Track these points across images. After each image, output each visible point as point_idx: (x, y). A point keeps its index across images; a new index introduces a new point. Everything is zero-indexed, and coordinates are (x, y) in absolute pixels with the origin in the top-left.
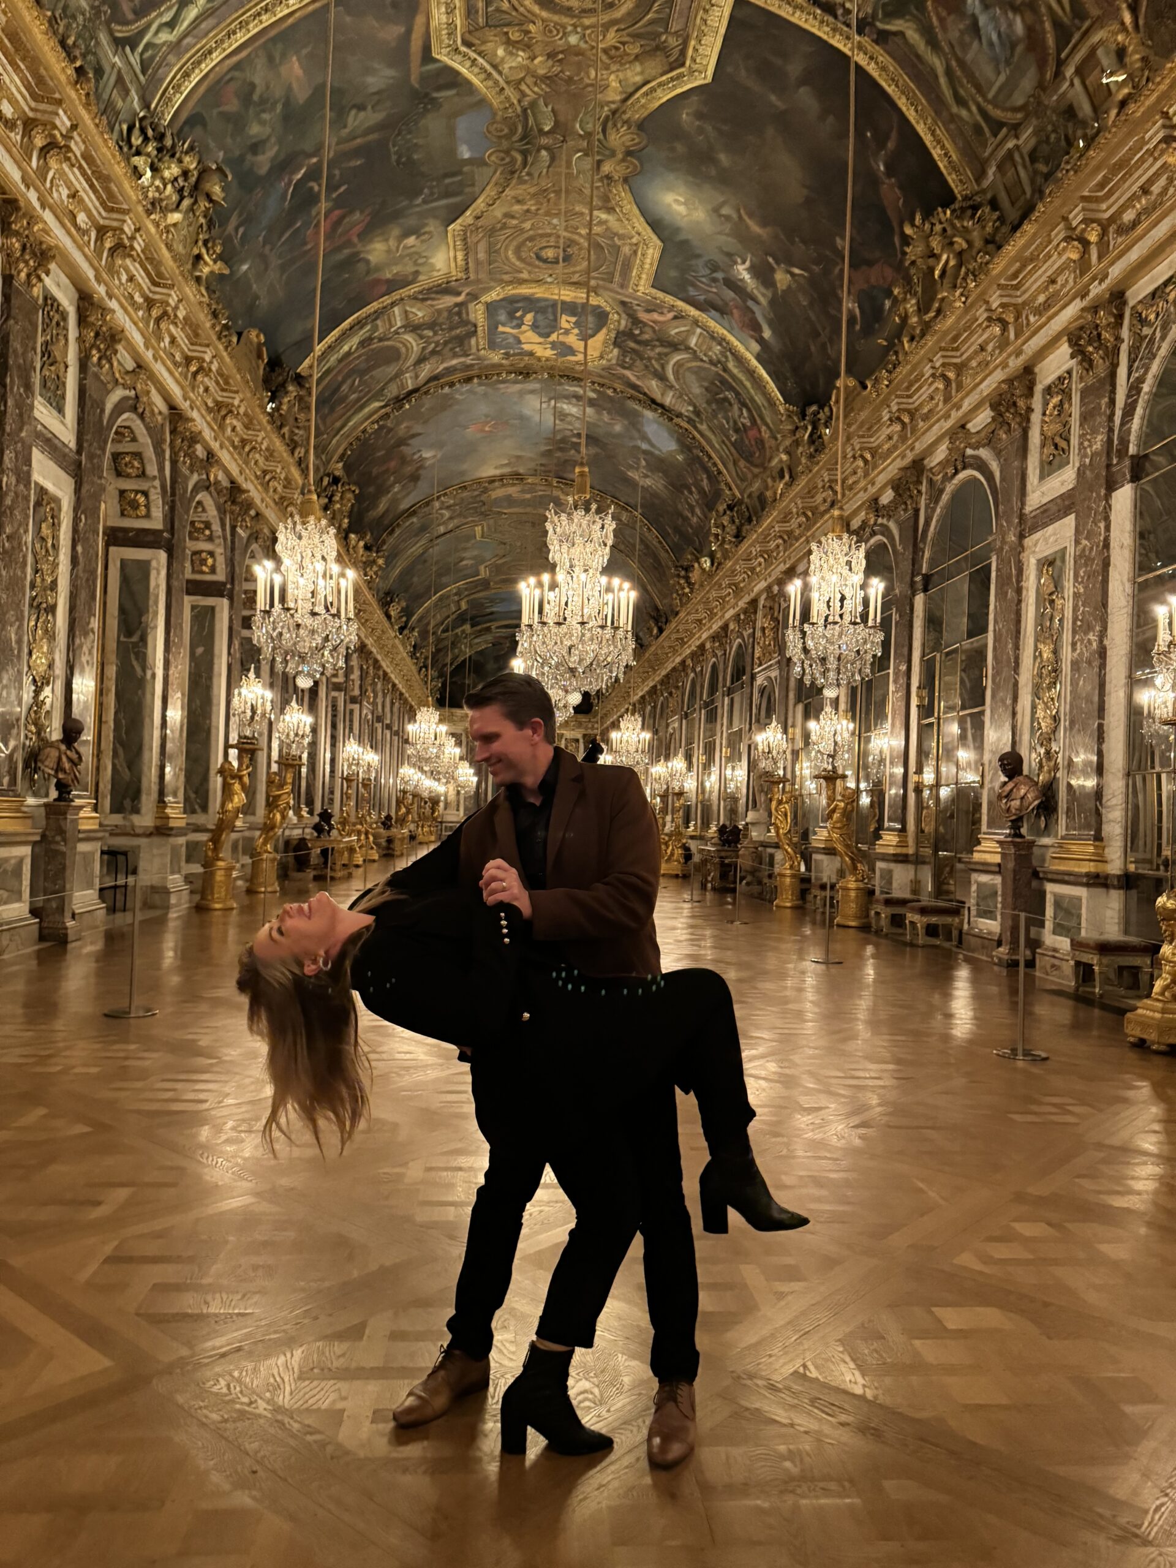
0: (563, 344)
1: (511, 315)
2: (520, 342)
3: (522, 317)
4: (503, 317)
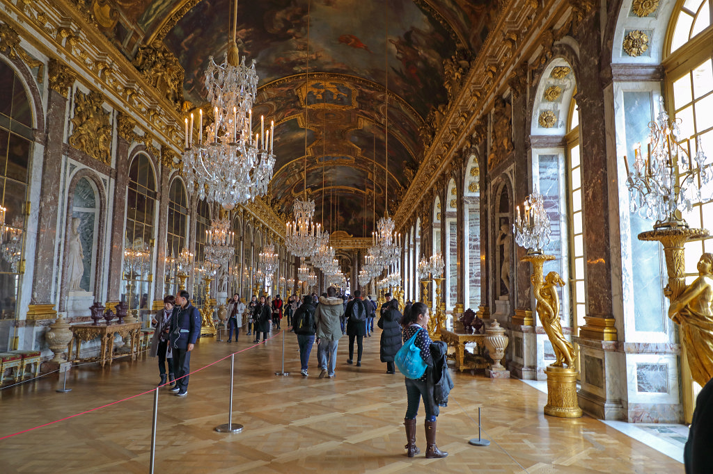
0: (319, 88)
1: (342, 99)
2: (338, 89)
3: (338, 98)
4: (345, 99)
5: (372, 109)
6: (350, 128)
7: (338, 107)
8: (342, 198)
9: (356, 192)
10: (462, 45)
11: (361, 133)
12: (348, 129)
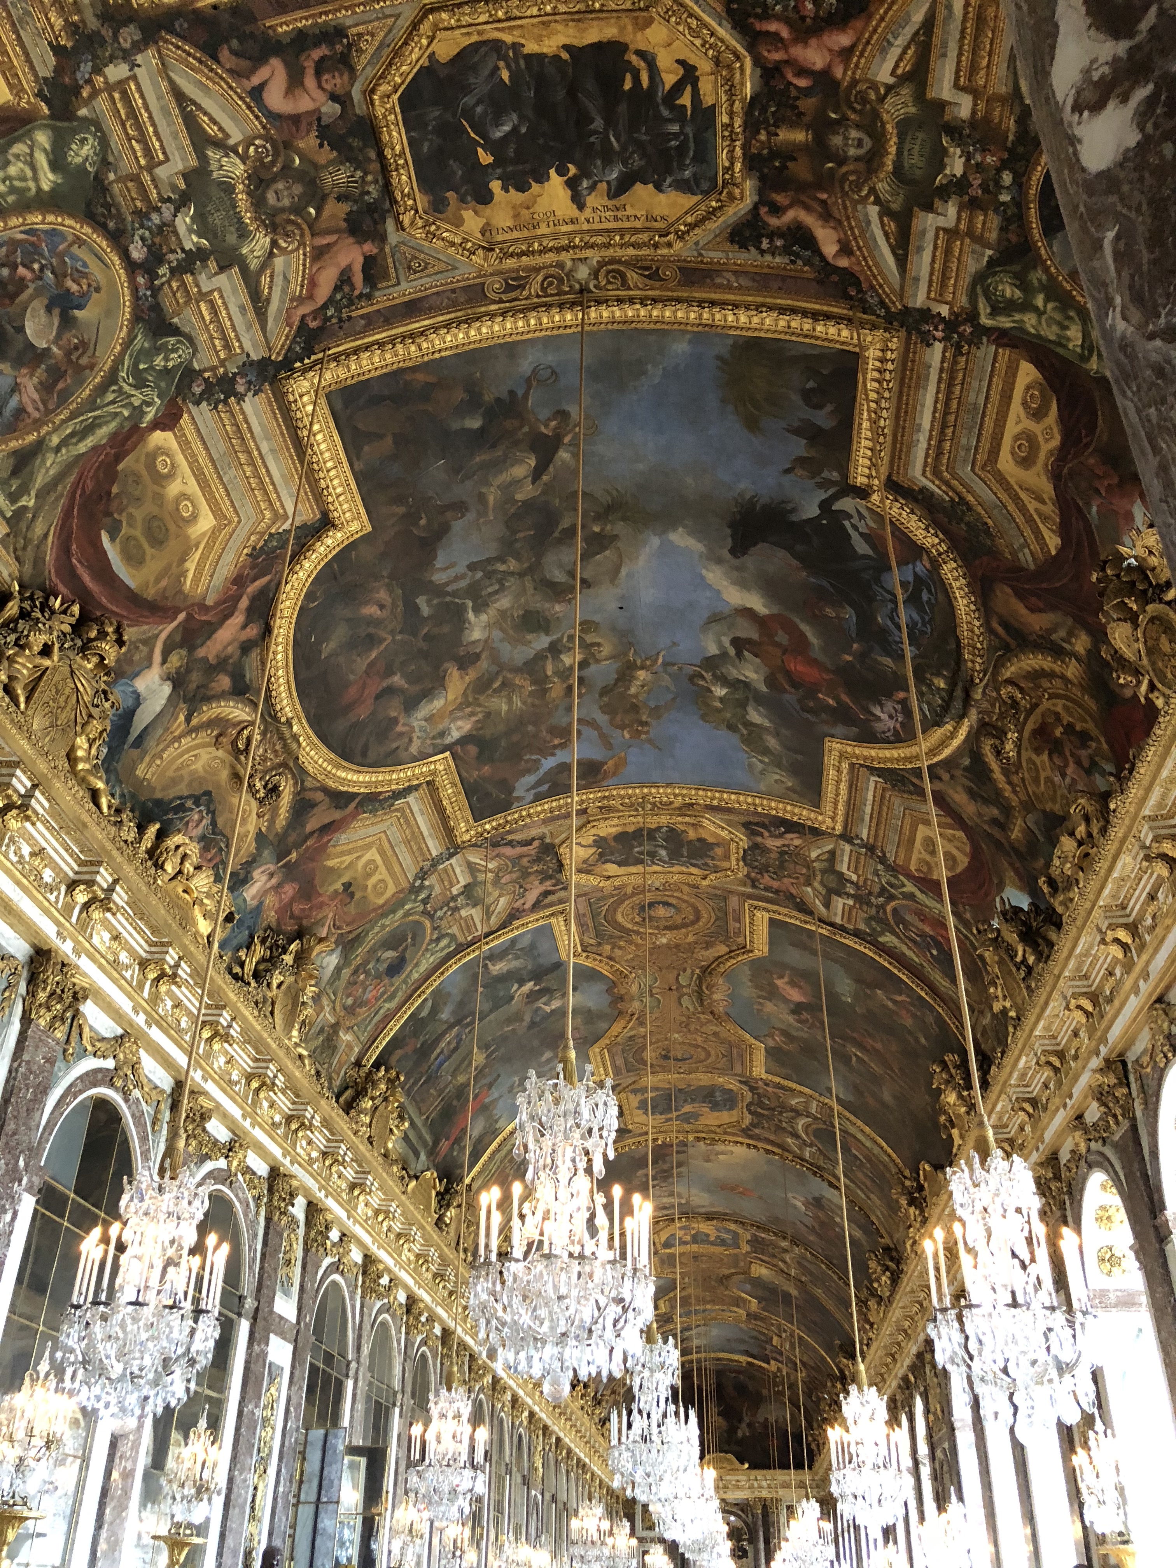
5: (774, 1256)
6: (737, 1273)
7: (719, 1249)
8: (719, 1373)
9: (749, 1363)
10: (886, 1241)
11: (757, 1282)
12: (733, 1274)
